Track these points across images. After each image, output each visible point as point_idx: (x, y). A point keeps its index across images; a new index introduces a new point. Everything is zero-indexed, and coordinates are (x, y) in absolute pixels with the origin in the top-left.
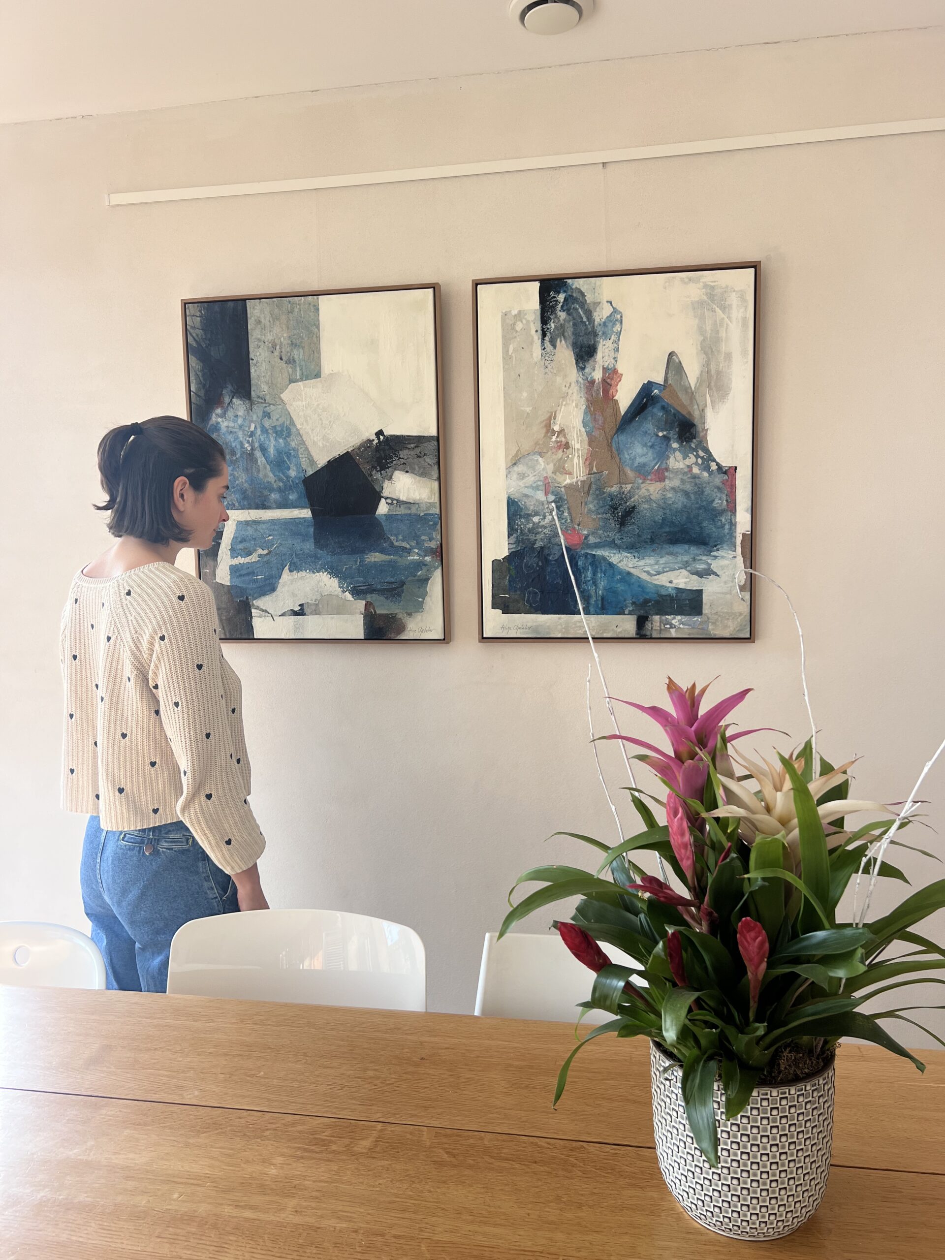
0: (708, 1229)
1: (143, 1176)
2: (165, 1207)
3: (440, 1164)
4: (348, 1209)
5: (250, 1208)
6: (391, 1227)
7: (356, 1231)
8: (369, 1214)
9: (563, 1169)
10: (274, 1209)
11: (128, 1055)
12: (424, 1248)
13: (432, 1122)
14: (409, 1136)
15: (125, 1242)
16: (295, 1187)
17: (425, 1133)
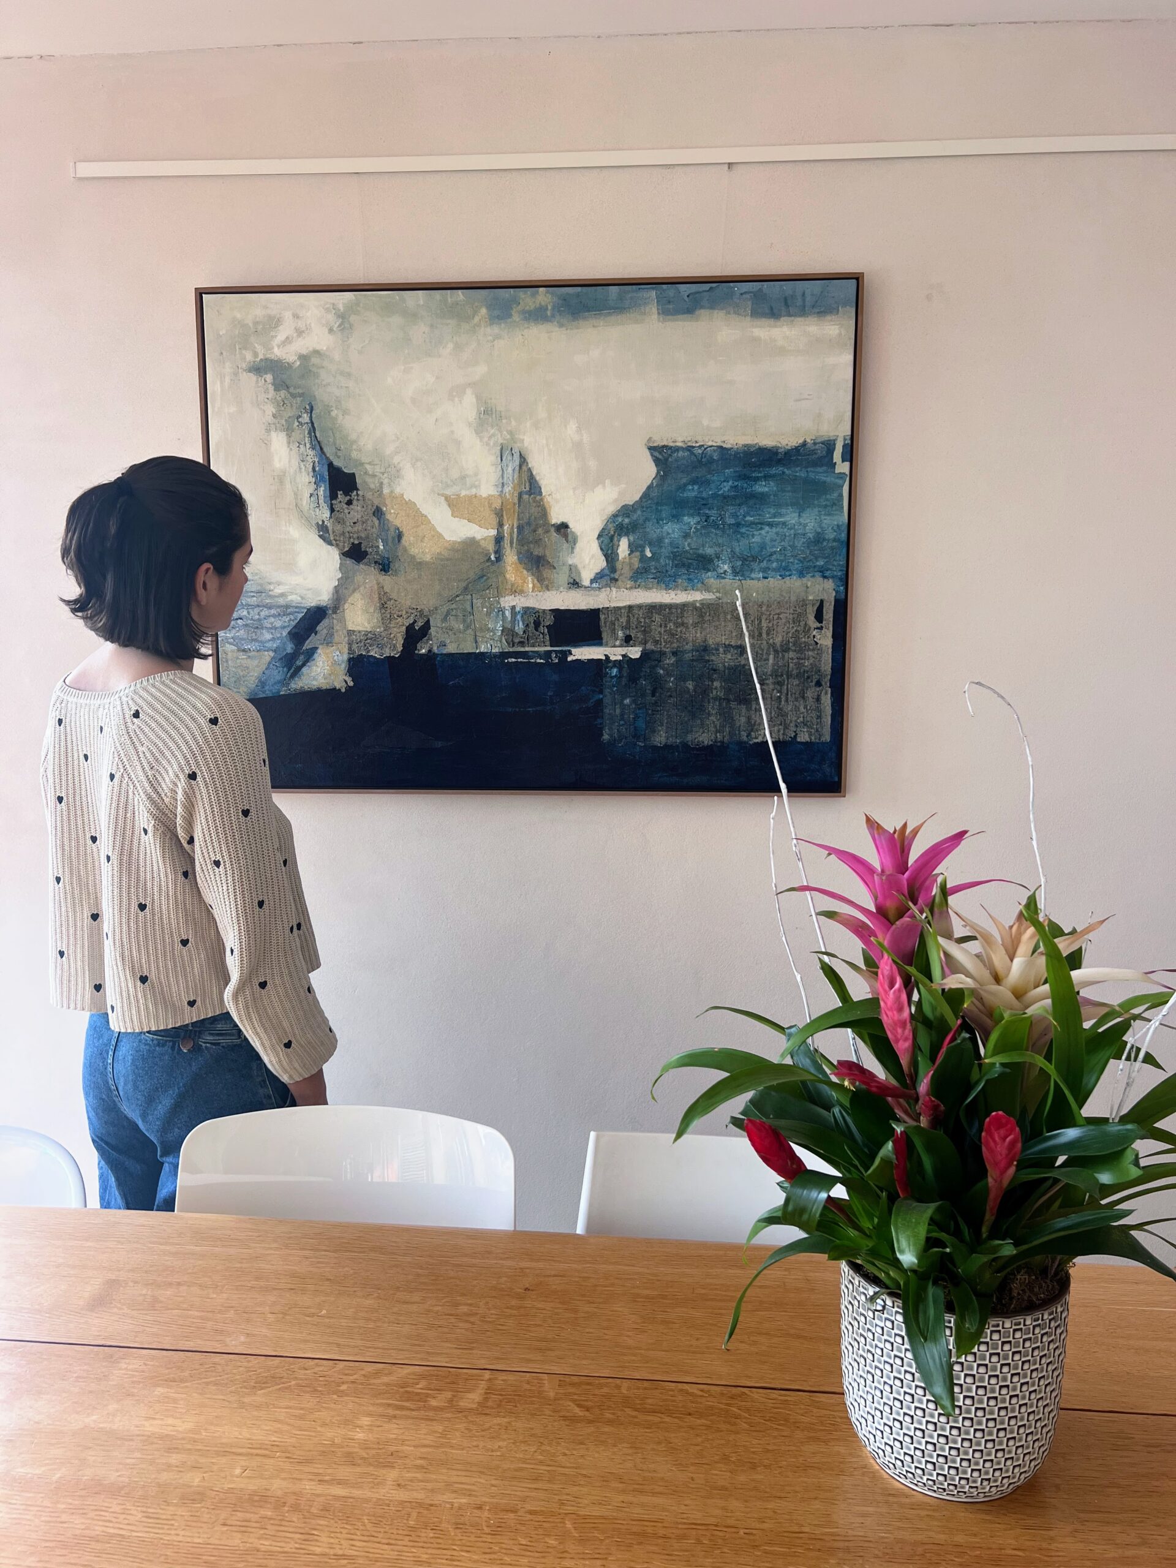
0: (914, 1490)
1: (189, 1447)
2: (226, 1486)
3: (572, 1420)
4: (463, 1480)
5: (339, 1484)
6: (524, 1500)
7: (480, 1508)
8: (493, 1486)
9: (724, 1422)
10: (369, 1482)
11: (144, 1292)
12: (569, 1525)
13: (552, 1368)
14: (528, 1387)
15: (182, 1533)
16: (392, 1455)
17: (546, 1382)
